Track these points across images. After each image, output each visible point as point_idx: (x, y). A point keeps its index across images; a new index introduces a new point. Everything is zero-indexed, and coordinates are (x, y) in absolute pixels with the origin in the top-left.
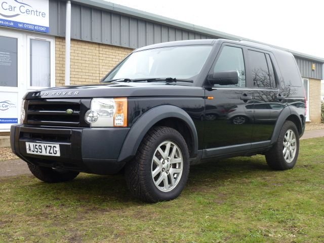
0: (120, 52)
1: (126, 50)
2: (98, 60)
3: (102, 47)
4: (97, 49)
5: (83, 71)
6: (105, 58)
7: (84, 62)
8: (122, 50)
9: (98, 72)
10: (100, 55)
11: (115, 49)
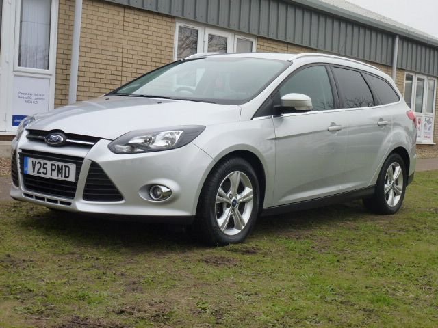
0: (156, 21)
1: (164, 18)
2: (121, 32)
3: (129, 11)
4: (122, 14)
5: (99, 47)
6: (132, 29)
7: (100, 33)
8: (158, 17)
9: (120, 50)
10: (126, 24)
11: (149, 15)
